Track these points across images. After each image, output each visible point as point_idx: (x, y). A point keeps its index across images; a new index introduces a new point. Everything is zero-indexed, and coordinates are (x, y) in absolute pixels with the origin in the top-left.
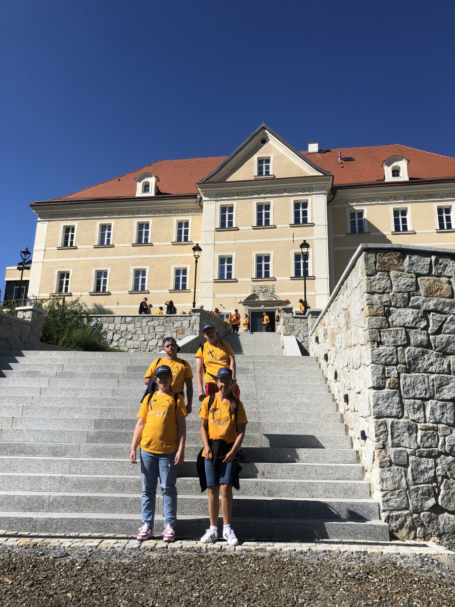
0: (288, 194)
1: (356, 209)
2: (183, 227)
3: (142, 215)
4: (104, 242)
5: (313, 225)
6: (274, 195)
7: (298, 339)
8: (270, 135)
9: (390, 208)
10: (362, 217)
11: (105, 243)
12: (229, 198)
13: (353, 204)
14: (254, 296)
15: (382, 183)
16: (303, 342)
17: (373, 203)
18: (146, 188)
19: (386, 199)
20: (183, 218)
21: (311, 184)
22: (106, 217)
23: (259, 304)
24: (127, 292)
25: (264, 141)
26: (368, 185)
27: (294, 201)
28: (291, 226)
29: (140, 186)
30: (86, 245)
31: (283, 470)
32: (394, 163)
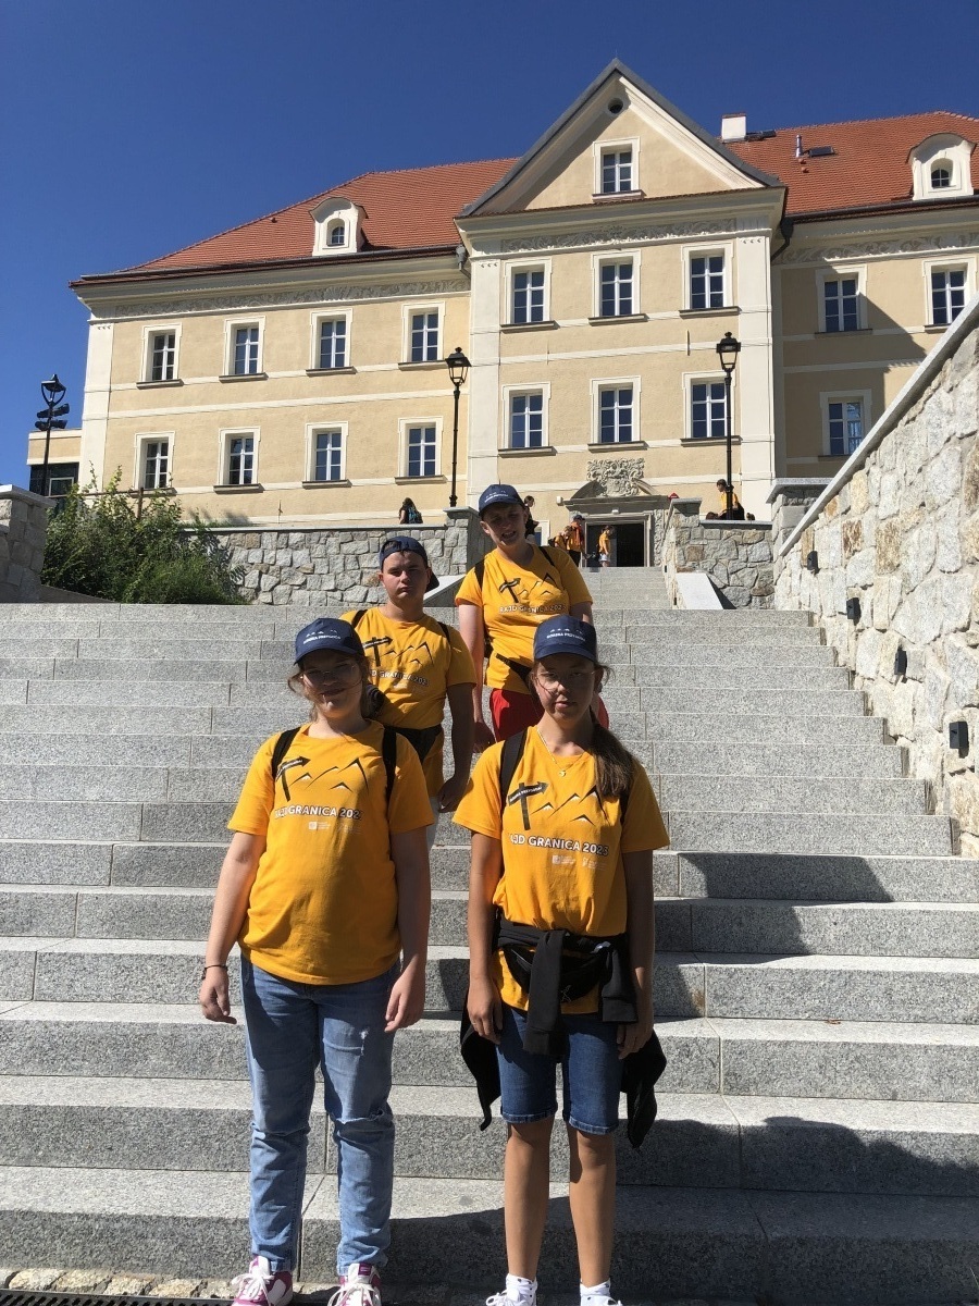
0: (676, 237)
1: (840, 272)
2: (425, 328)
3: (329, 301)
4: (243, 369)
5: (735, 311)
6: (642, 240)
7: (713, 578)
8: (632, 91)
9: (924, 268)
10: (853, 291)
11: (247, 371)
12: (533, 251)
13: (831, 260)
14: (594, 488)
15: (905, 206)
16: (725, 587)
17: (884, 255)
18: (336, 235)
19: (915, 244)
20: (423, 304)
21: (730, 211)
22: (246, 308)
23: (608, 505)
24: (301, 485)
25: (617, 107)
26: (871, 210)
27: (691, 253)
28: (685, 315)
29: (321, 230)
30: (202, 375)
31: (771, 989)
32: (936, 152)
